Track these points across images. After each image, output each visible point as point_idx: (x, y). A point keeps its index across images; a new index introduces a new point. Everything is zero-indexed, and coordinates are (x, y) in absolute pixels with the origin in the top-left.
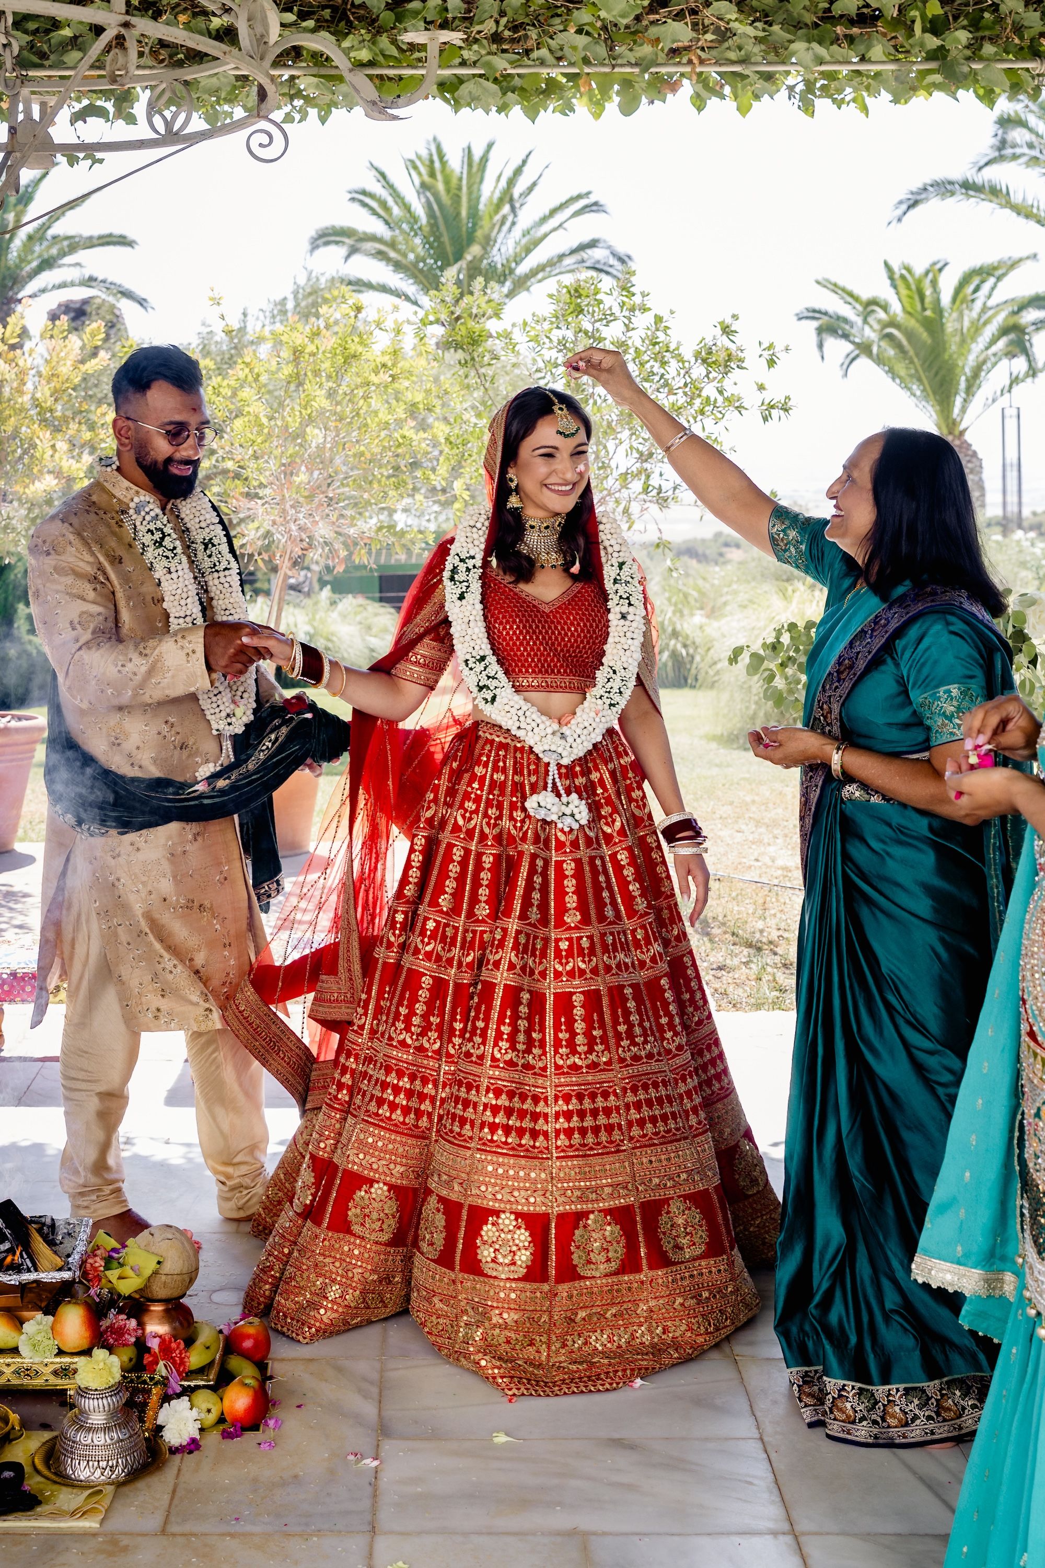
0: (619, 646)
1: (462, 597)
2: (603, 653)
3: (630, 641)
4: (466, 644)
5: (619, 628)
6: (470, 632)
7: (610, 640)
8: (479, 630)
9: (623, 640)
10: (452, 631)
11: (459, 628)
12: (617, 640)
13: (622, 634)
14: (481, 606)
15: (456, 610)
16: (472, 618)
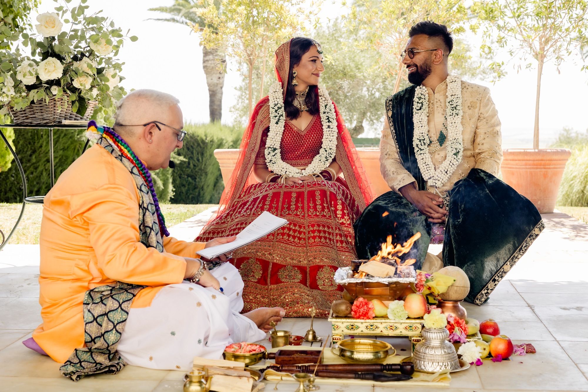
0: (328, 140)
1: (277, 123)
2: (322, 143)
3: (332, 137)
4: (272, 142)
5: (328, 132)
6: (276, 137)
7: (324, 137)
8: (279, 138)
9: (329, 137)
10: (269, 134)
11: (272, 134)
12: (327, 137)
13: (329, 134)
14: (283, 129)
15: (274, 127)
16: (279, 133)
